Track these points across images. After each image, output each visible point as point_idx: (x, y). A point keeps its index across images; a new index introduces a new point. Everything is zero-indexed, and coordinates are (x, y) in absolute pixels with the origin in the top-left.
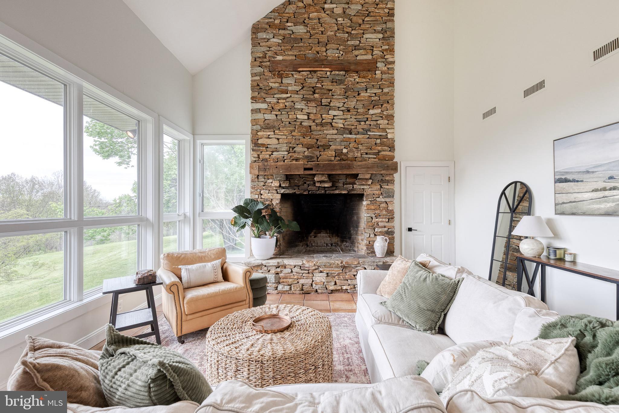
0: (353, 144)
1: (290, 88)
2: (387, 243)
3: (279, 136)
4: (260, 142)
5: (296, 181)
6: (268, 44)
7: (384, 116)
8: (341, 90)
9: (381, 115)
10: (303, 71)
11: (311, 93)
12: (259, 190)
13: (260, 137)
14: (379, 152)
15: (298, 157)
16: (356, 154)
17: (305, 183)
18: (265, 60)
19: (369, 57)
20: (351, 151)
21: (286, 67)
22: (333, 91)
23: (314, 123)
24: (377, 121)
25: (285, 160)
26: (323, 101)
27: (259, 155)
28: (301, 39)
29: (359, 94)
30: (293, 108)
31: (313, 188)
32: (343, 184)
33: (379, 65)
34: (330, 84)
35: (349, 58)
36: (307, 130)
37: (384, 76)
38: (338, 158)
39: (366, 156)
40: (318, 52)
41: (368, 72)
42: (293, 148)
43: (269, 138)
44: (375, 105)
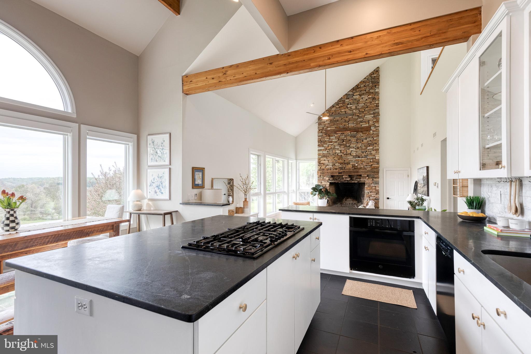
0: (360, 162)
1: (333, 140)
2: (374, 204)
3: (329, 159)
4: (321, 162)
5: (336, 178)
6: (324, 124)
7: (374, 150)
8: (355, 140)
10: (339, 133)
11: (342, 142)
12: (321, 181)
13: (321, 160)
14: (372, 165)
15: (336, 168)
16: (361, 166)
17: (339, 178)
18: (323, 130)
19: (368, 125)
20: (359, 165)
21: (332, 132)
22: (351, 140)
23: (343, 154)
24: (371, 152)
25: (331, 169)
26: (347, 145)
27: (321, 167)
28: (338, 120)
29: (363, 141)
30: (334, 148)
31: (343, 180)
32: (356, 179)
33: (372, 128)
34: (350, 137)
35: (358, 126)
36: (340, 157)
37: (374, 133)
38: (353, 168)
39: (366, 167)
40: (345, 125)
41: (367, 132)
42: (335, 164)
43: (325, 161)
44: (370, 145)
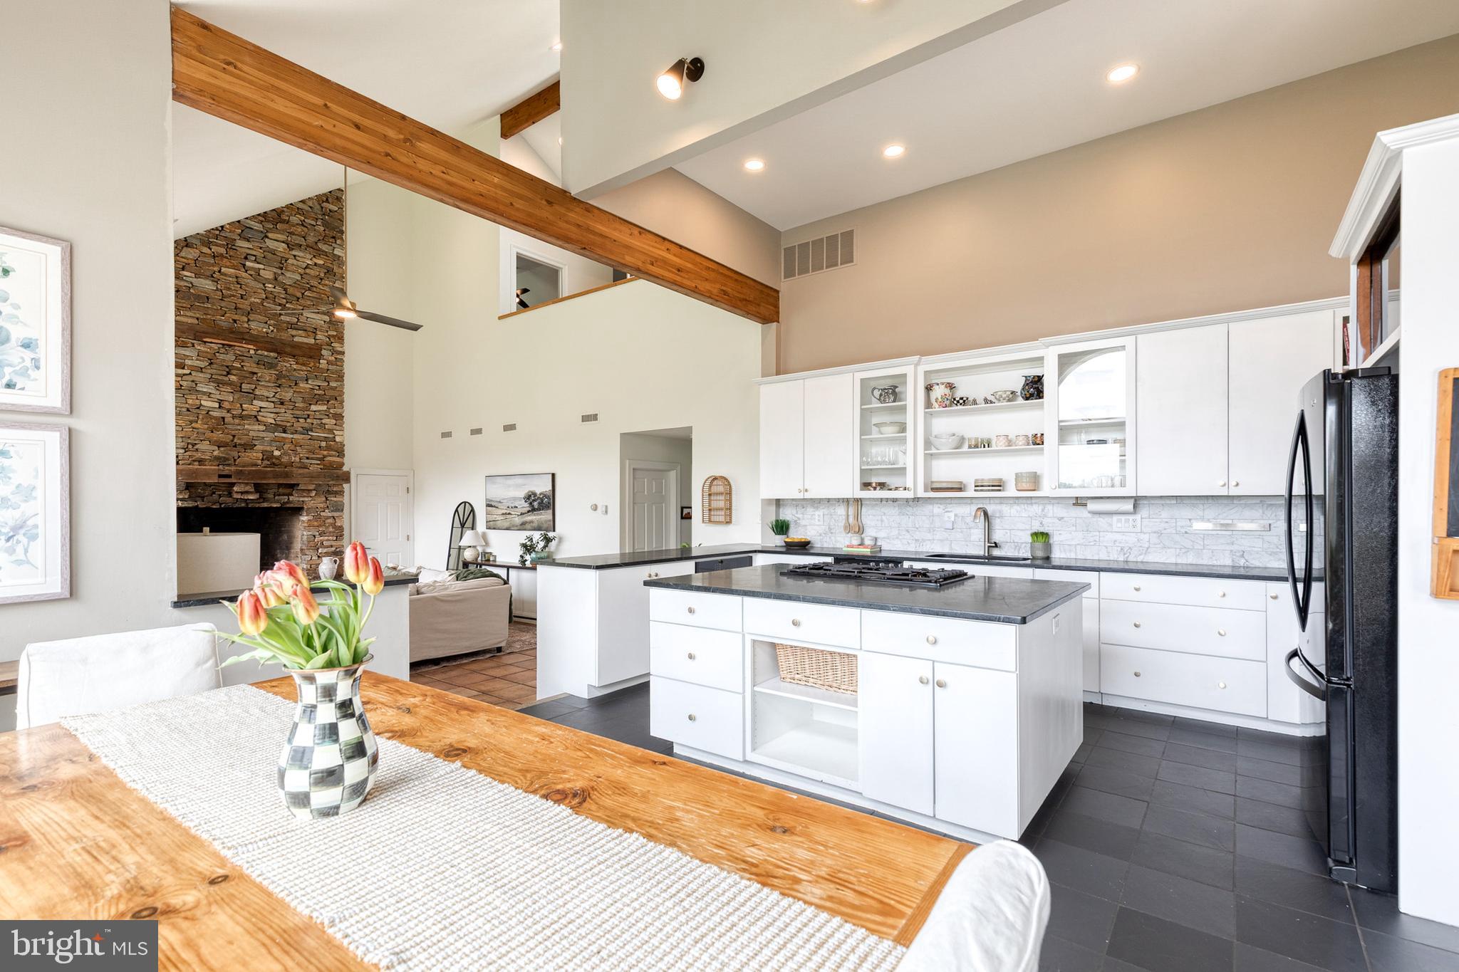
0: (289, 445)
1: (188, 362)
2: (336, 566)
5: (198, 491)
7: (330, 415)
8: (272, 376)
9: (328, 413)
10: (211, 343)
11: (225, 373)
14: (325, 457)
15: (202, 457)
16: (293, 458)
17: (214, 493)
19: (311, 340)
20: (285, 454)
22: (259, 375)
23: (229, 415)
24: (322, 419)
26: (243, 386)
28: (208, 298)
29: (296, 384)
30: (192, 390)
31: (229, 500)
32: (275, 495)
33: (324, 352)
34: (255, 365)
35: (283, 338)
36: (218, 423)
37: (330, 367)
38: (266, 462)
39: (308, 461)
40: (235, 321)
41: (310, 359)
42: (194, 445)
44: (318, 399)
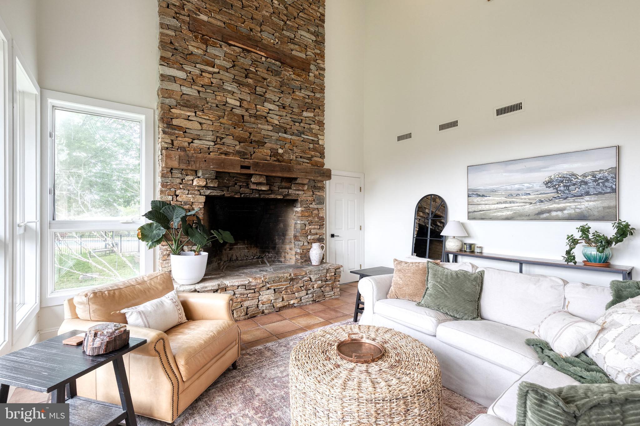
0: (289, 145)
1: (217, 62)
3: (203, 120)
4: (175, 122)
5: (225, 181)
7: (316, 121)
8: (277, 82)
9: (314, 120)
10: (234, 46)
11: (244, 75)
12: (174, 190)
13: (175, 115)
14: (312, 157)
15: (228, 150)
16: (292, 157)
17: (236, 184)
18: (182, 13)
19: (303, 56)
20: (286, 152)
21: (213, 33)
22: (268, 80)
23: (247, 113)
24: (310, 124)
25: (211, 152)
26: (258, 89)
28: (231, 6)
29: (293, 92)
30: (220, 88)
31: (247, 191)
32: (278, 188)
33: (312, 67)
34: (266, 71)
35: (285, 50)
36: (239, 120)
37: (316, 81)
38: (273, 158)
39: (301, 160)
40: (251, 30)
41: (303, 72)
42: (222, 139)
43: (188, 120)
44: (309, 107)
